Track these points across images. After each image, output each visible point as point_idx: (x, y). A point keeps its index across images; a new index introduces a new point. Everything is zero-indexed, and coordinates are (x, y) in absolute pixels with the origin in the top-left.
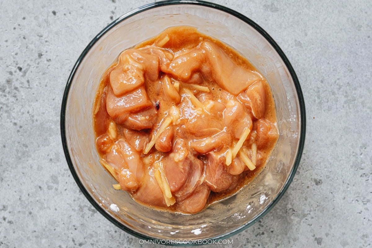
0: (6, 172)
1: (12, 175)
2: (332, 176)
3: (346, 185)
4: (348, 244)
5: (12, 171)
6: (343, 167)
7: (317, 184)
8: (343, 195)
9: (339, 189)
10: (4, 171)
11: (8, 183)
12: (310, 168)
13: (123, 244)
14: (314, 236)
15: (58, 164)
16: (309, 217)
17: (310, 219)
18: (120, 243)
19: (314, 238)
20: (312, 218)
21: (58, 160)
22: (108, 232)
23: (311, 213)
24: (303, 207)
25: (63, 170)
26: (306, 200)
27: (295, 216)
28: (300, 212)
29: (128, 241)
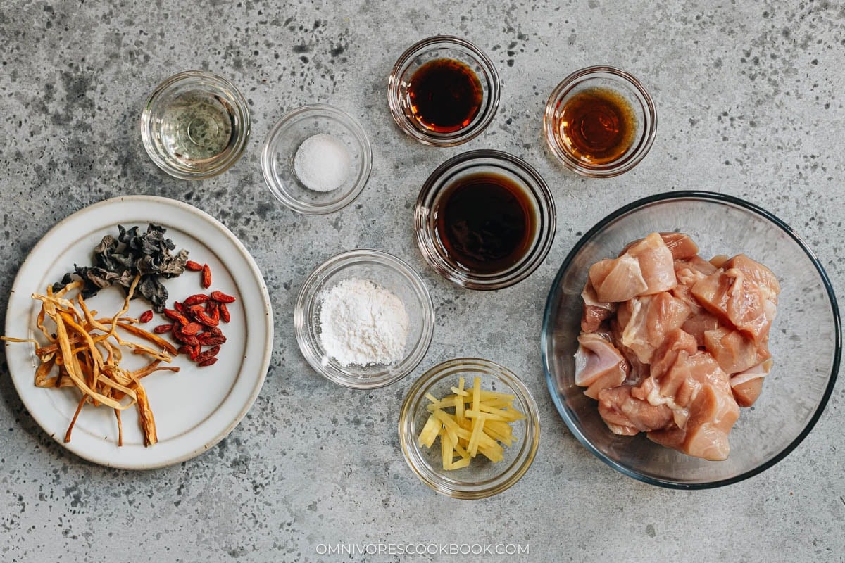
0: (379, 112)
1: (375, 119)
2: (394, 519)
3: (383, 537)
4: (311, 543)
5: (381, 120)
6: (407, 533)
7: (383, 501)
8: (372, 535)
9: (379, 530)
10: (379, 109)
11: (366, 116)
12: (403, 492)
13: (297, 263)
14: (319, 501)
15: (392, 177)
16: (342, 493)
17: (339, 494)
18: (298, 259)
19: (316, 500)
20: (341, 497)
21: (397, 176)
22: (311, 244)
23: (347, 496)
24: (354, 486)
25: (385, 183)
26: (364, 489)
27: (343, 476)
28: (347, 481)
29: (301, 269)
